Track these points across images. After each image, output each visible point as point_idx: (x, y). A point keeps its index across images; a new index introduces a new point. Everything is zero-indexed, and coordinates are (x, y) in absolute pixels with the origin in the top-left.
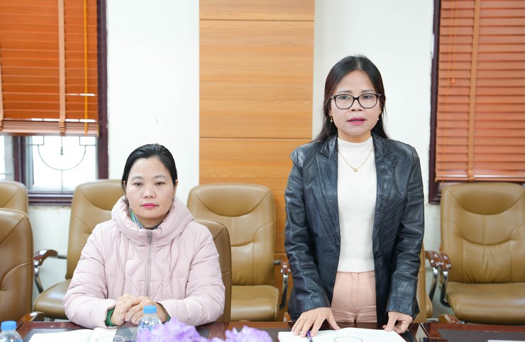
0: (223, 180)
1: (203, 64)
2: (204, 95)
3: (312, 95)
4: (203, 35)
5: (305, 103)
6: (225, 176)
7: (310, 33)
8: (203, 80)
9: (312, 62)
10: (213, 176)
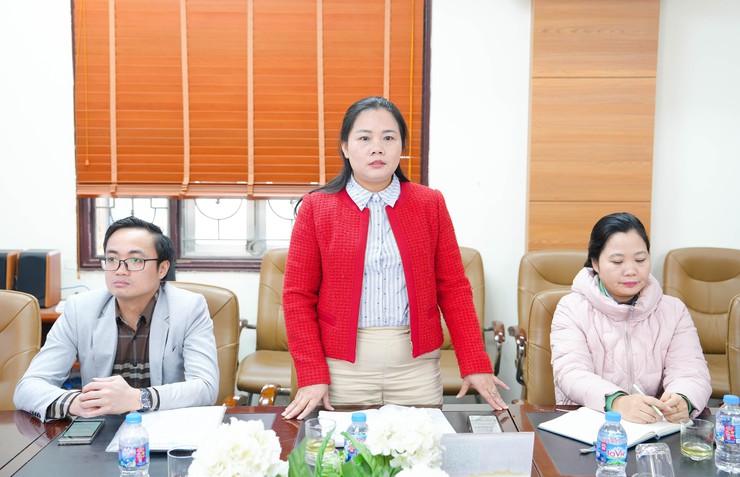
0: (555, 247)
1: (535, 124)
2: (535, 156)
3: (652, 155)
4: (535, 93)
5: (645, 163)
6: (557, 242)
7: (652, 90)
8: (535, 140)
9: (653, 120)
10: (544, 242)
